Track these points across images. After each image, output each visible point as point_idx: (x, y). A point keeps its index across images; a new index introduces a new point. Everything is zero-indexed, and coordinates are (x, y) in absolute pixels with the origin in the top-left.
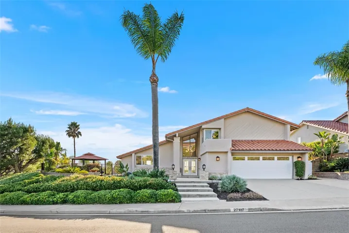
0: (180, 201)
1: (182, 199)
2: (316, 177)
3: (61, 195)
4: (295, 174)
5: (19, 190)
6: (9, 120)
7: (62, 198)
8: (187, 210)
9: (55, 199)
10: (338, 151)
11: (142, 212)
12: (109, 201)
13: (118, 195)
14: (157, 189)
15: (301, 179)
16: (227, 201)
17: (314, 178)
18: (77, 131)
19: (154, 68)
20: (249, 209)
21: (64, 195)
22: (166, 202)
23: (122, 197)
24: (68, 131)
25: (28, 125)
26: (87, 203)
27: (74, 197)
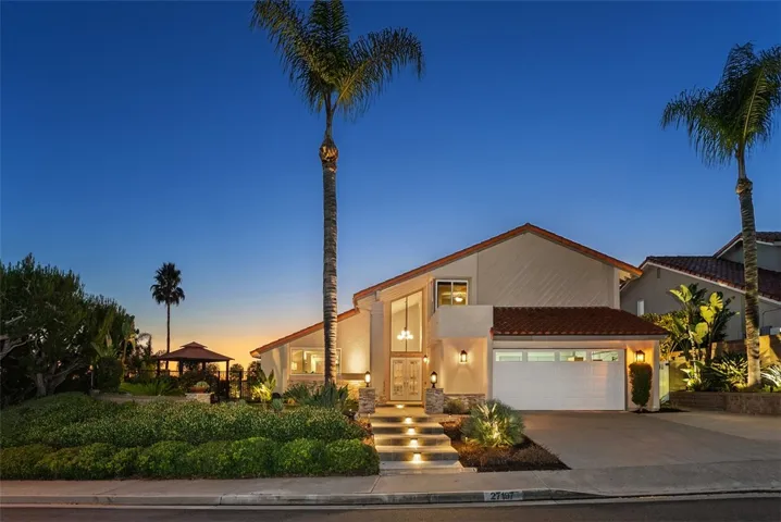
0: (377, 472)
1: (383, 466)
2: (676, 407)
3: (123, 453)
4: (630, 396)
5: (37, 441)
6: (28, 259)
7: (125, 461)
8: (389, 497)
9: (109, 465)
10: (724, 336)
11: (291, 502)
12: (224, 470)
13: (243, 453)
14: (327, 439)
15: (645, 411)
16: (479, 471)
17: (673, 407)
18: (174, 286)
19: (329, 125)
20: (526, 494)
21: (129, 454)
22: (346, 473)
23: (251, 459)
24: (157, 286)
25: (67, 272)
26: (177, 475)
27: (149, 461)
